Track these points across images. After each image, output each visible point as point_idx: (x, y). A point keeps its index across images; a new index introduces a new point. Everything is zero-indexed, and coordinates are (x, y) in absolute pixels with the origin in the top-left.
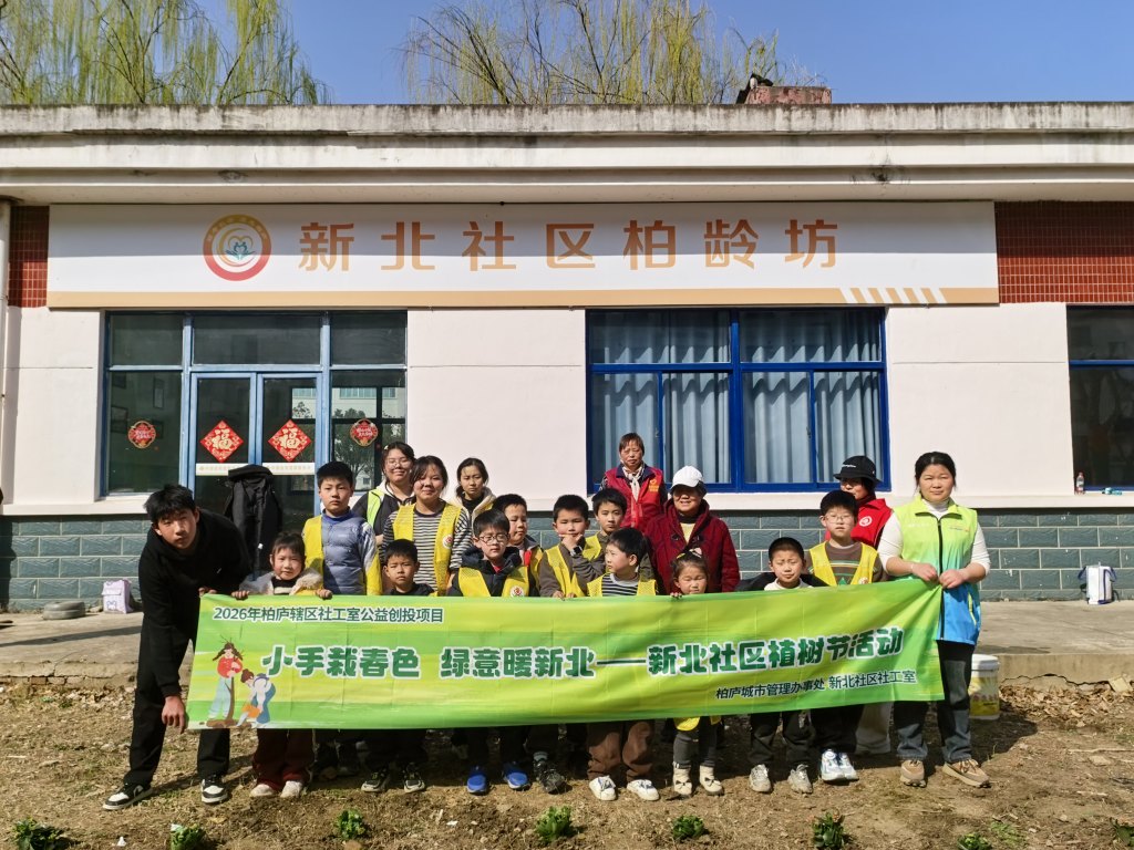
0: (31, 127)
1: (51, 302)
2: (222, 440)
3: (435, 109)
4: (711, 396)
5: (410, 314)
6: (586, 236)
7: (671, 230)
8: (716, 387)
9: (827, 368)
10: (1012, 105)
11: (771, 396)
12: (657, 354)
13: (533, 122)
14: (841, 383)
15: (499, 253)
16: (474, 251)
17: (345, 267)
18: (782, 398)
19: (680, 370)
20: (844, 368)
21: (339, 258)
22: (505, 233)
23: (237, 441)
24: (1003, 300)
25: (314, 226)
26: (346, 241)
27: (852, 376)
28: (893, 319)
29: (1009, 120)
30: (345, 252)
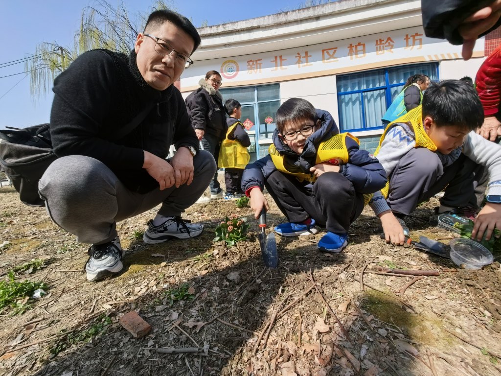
4: (379, 98)
5: (281, 84)
6: (335, 51)
7: (364, 45)
13: (319, 11)
15: (307, 62)
16: (299, 62)
17: (260, 72)
19: (367, 91)
22: (309, 54)
25: (251, 61)
26: (260, 64)
28: (441, 65)
30: (260, 68)
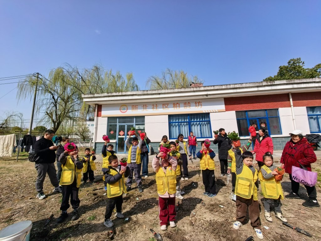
1: (102, 116)
2: (122, 133)
3: (147, 91)
4: (186, 126)
5: (145, 116)
6: (168, 106)
7: (179, 104)
8: (187, 125)
9: (202, 121)
10: (224, 85)
11: (195, 126)
12: (179, 120)
13: (160, 92)
14: (204, 123)
15: (156, 108)
16: (153, 108)
17: (137, 111)
18: (196, 126)
19: (182, 122)
21: (136, 110)
22: (157, 105)
23: (124, 133)
24: (226, 111)
25: (133, 106)
26: (137, 107)
27: (206, 122)
28: (211, 114)
29: (224, 87)
30: (137, 109)
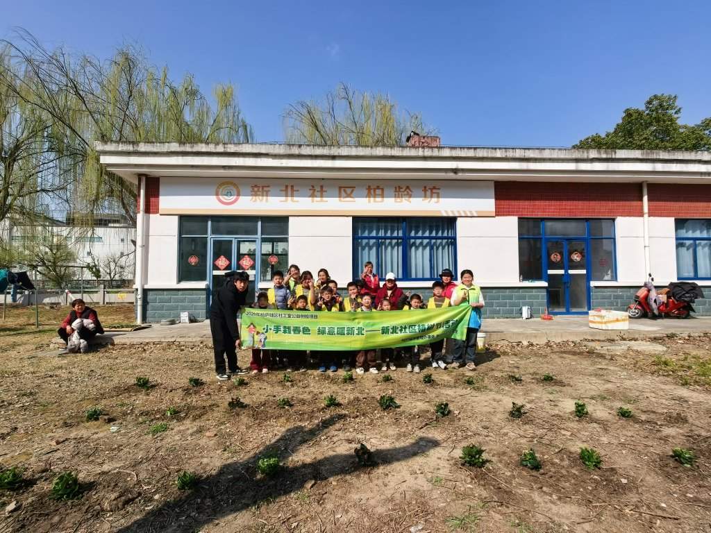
0: (155, 150)
1: (160, 212)
2: (222, 262)
3: (300, 146)
4: (396, 248)
5: (290, 218)
6: (352, 191)
9: (436, 238)
10: (500, 149)
11: (417, 248)
12: (377, 233)
13: (335, 151)
14: (441, 243)
15: (322, 196)
16: (313, 196)
17: (267, 201)
20: (442, 238)
21: (265, 198)
22: (324, 189)
23: (228, 263)
24: (497, 215)
25: (256, 186)
27: (445, 241)
29: (498, 154)
30: (267, 196)
